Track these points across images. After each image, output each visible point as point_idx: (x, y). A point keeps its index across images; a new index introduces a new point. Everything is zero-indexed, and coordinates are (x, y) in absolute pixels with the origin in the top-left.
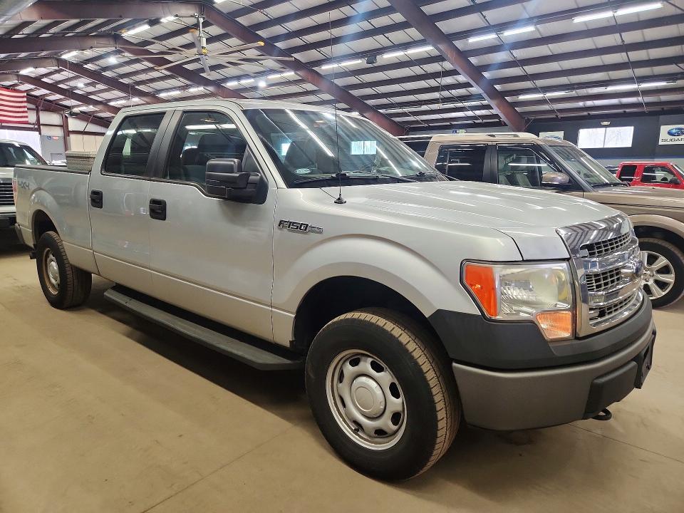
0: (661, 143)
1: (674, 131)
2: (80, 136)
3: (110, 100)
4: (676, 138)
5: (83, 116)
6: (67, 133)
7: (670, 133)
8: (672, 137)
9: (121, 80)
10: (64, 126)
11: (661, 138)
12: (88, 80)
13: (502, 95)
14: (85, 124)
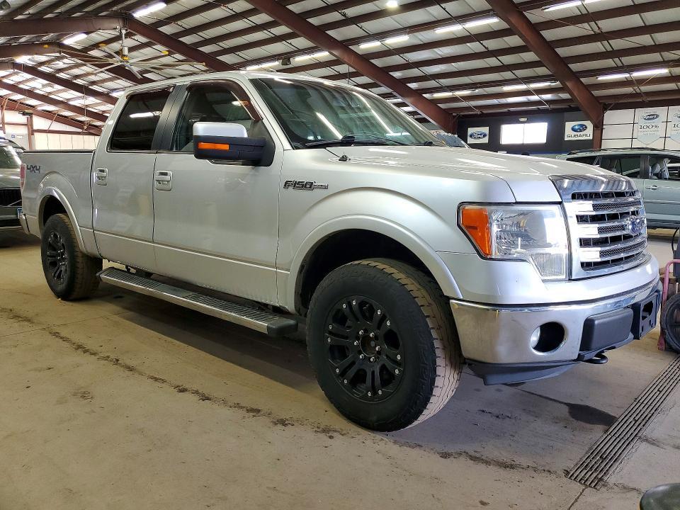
0: (566, 139)
1: (577, 127)
2: (44, 135)
3: (69, 100)
4: (579, 134)
5: (47, 115)
6: (32, 132)
7: (573, 129)
8: (576, 133)
9: (74, 81)
10: (29, 125)
11: (566, 134)
12: (45, 82)
13: (419, 93)
14: (50, 122)
